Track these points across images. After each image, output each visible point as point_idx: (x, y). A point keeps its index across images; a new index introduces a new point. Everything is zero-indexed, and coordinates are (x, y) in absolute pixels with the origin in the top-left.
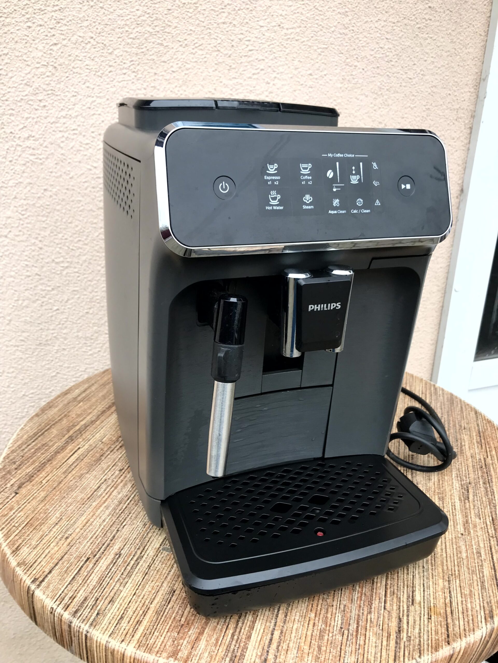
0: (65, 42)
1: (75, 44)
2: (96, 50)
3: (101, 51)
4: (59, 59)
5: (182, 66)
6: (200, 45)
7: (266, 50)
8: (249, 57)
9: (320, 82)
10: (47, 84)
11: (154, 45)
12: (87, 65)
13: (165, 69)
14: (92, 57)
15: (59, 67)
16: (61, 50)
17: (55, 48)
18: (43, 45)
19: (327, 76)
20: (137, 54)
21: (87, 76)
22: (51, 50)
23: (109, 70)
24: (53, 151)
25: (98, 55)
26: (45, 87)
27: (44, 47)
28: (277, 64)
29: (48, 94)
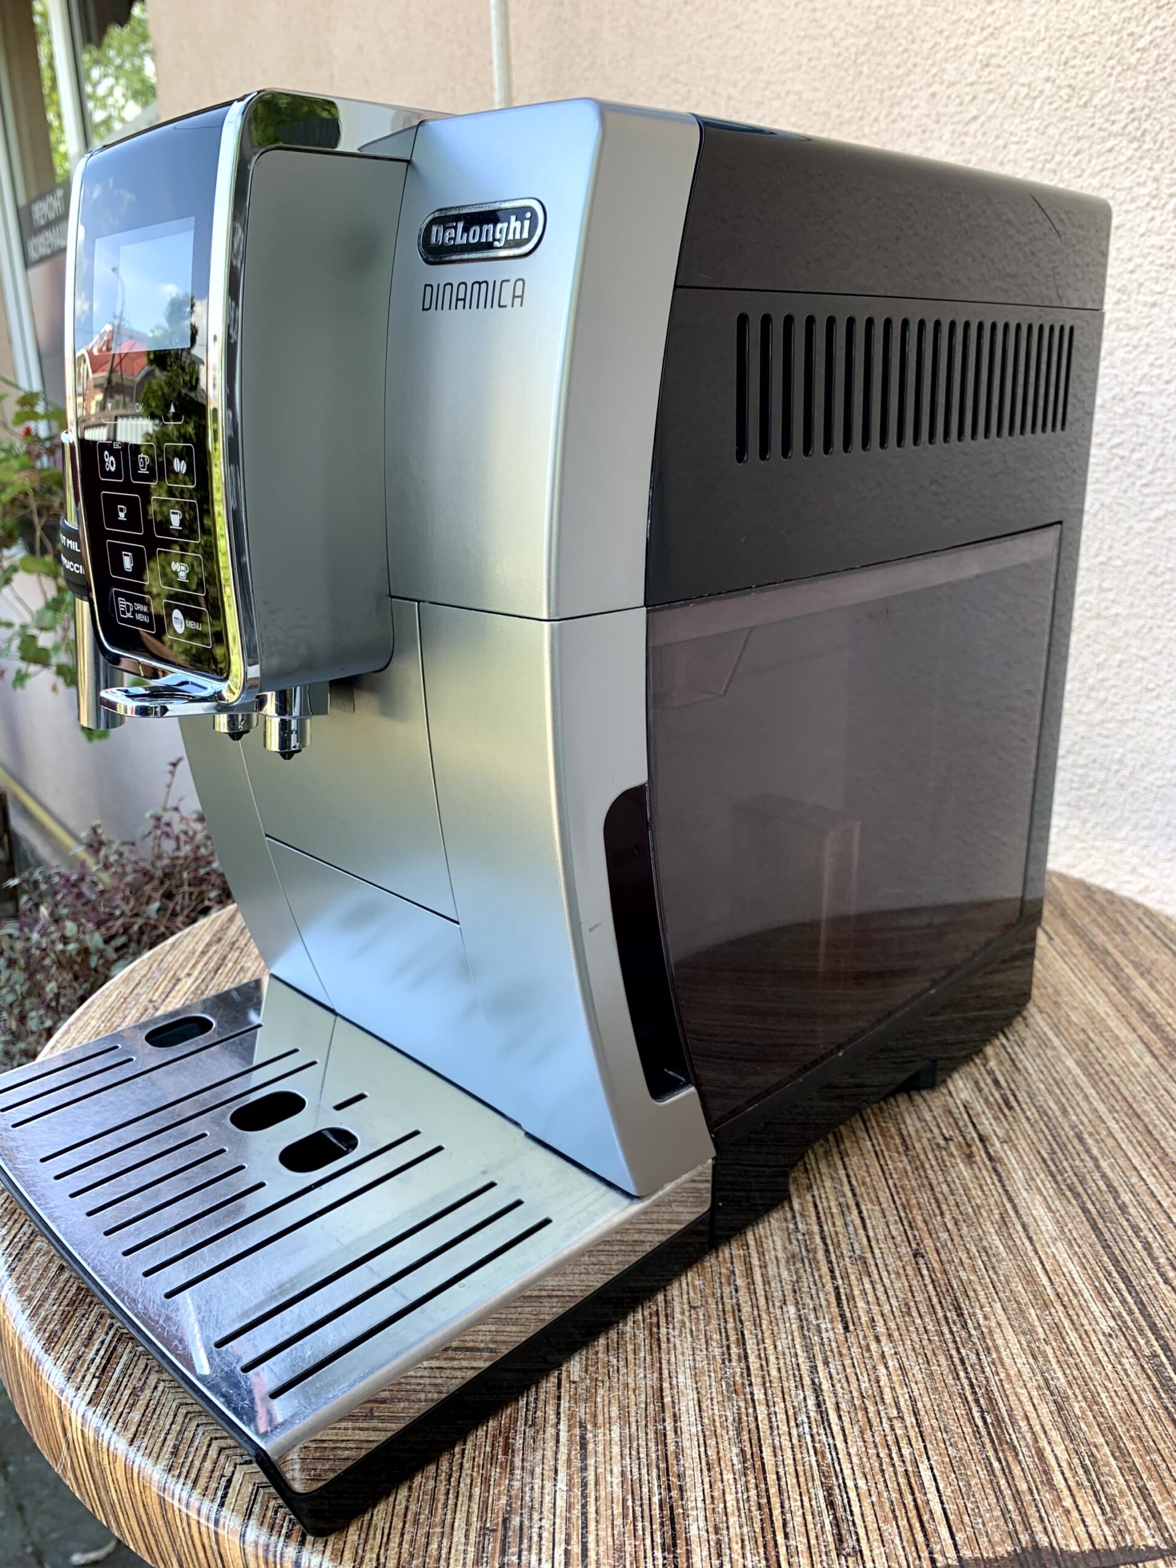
0: (993, 107)
1: (1012, 107)
2: (1054, 106)
3: (1066, 106)
12: (1028, 151)
14: (1041, 127)
18: (951, 127)
23: (1074, 152)
25: (1055, 119)
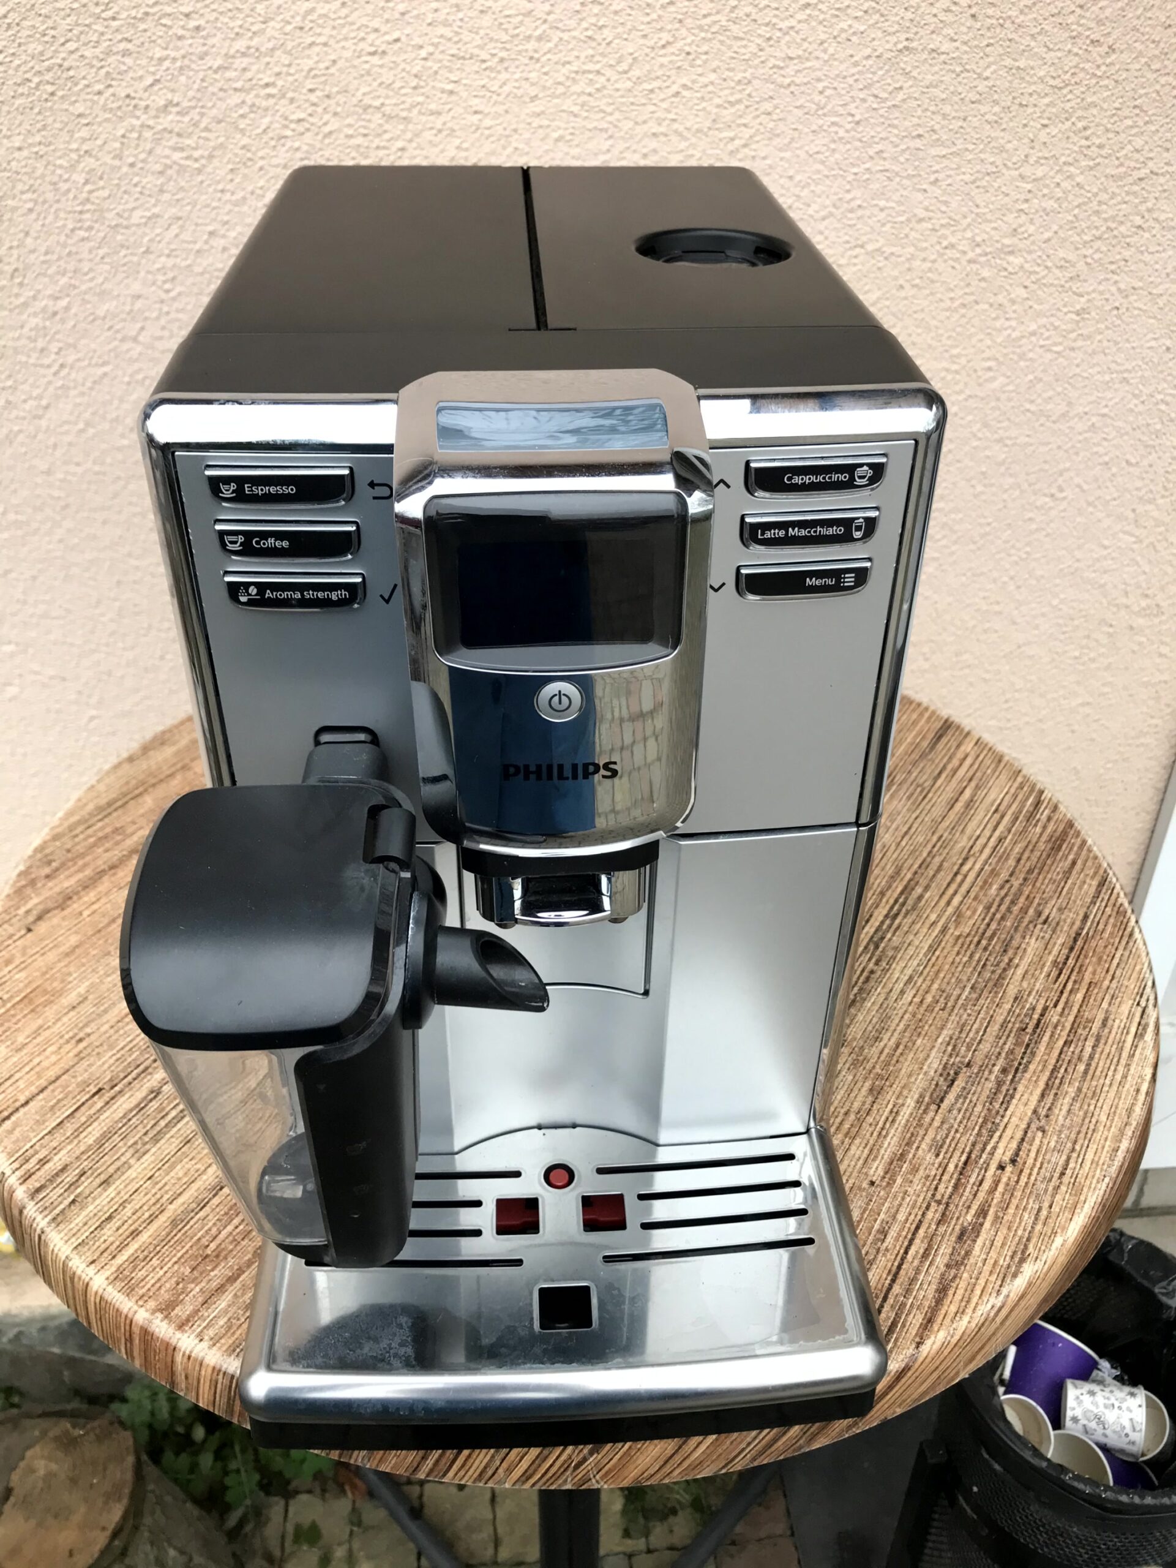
24: (221, 139)
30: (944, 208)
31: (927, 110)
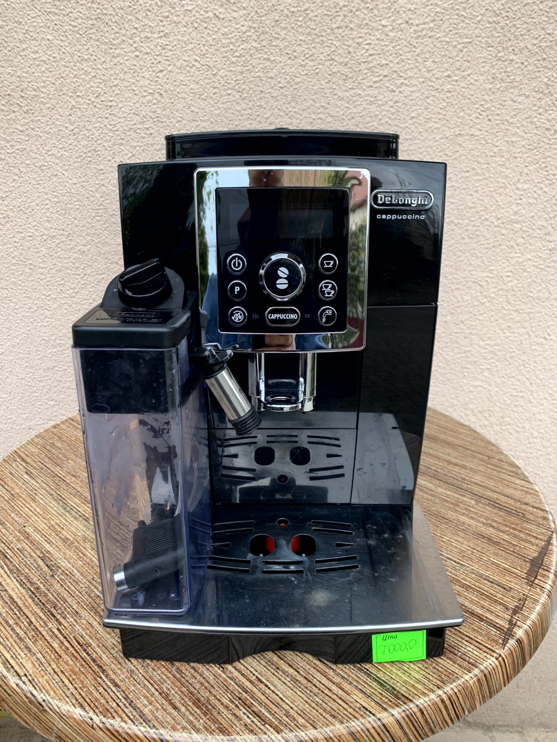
4: (165, 86)
5: (291, 81)
6: (312, 56)
7: (390, 52)
8: (369, 63)
9: (462, 84)
10: (154, 112)
11: (260, 61)
13: (273, 85)
15: (164, 94)
16: (166, 77)
17: (160, 75)
19: (472, 76)
20: (242, 73)
21: (191, 100)
22: (157, 77)
26: (151, 114)
27: (150, 75)
28: (405, 68)
29: (154, 122)
30: (481, 203)
31: (470, 160)
